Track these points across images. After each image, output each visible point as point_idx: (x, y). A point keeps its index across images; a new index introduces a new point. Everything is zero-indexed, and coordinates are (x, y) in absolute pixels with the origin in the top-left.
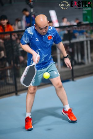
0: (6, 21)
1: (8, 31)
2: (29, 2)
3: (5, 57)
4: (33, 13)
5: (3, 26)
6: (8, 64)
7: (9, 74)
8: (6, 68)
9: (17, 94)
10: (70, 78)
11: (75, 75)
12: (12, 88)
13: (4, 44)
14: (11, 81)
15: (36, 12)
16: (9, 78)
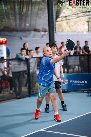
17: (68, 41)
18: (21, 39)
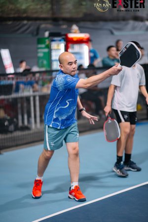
17: (127, 47)
18: (112, 33)
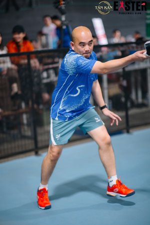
0: (22, 35)
1: (26, 51)
2: (59, 5)
3: (20, 92)
4: (65, 22)
5: (17, 44)
6: (23, 105)
7: (25, 121)
8: (21, 111)
9: (37, 153)
10: (124, 129)
11: (130, 123)
12: (29, 144)
13: (19, 71)
14: (28, 132)
15: (70, 21)
16: (26, 128)
